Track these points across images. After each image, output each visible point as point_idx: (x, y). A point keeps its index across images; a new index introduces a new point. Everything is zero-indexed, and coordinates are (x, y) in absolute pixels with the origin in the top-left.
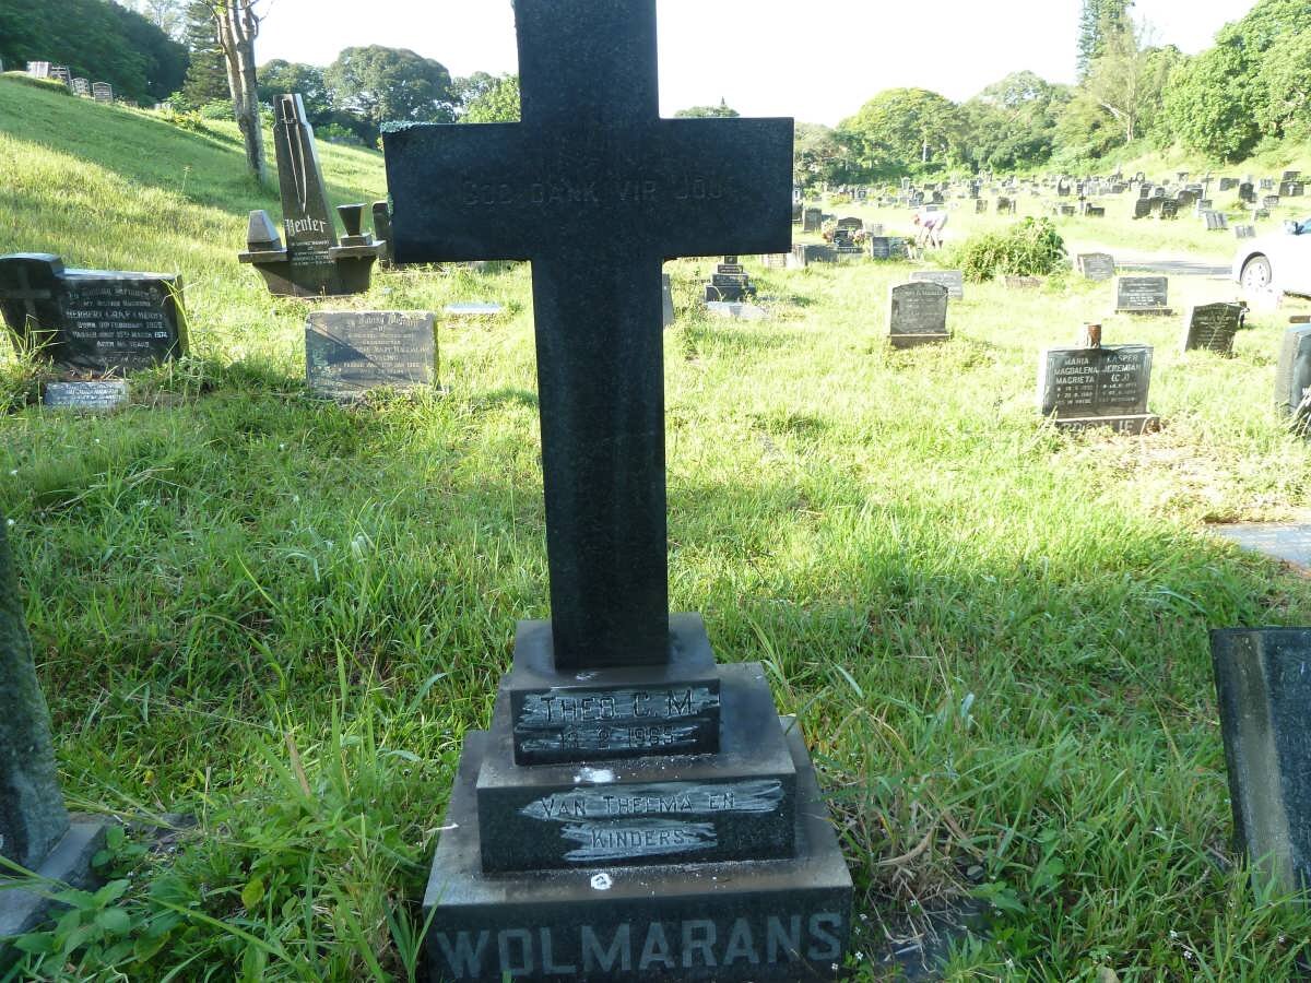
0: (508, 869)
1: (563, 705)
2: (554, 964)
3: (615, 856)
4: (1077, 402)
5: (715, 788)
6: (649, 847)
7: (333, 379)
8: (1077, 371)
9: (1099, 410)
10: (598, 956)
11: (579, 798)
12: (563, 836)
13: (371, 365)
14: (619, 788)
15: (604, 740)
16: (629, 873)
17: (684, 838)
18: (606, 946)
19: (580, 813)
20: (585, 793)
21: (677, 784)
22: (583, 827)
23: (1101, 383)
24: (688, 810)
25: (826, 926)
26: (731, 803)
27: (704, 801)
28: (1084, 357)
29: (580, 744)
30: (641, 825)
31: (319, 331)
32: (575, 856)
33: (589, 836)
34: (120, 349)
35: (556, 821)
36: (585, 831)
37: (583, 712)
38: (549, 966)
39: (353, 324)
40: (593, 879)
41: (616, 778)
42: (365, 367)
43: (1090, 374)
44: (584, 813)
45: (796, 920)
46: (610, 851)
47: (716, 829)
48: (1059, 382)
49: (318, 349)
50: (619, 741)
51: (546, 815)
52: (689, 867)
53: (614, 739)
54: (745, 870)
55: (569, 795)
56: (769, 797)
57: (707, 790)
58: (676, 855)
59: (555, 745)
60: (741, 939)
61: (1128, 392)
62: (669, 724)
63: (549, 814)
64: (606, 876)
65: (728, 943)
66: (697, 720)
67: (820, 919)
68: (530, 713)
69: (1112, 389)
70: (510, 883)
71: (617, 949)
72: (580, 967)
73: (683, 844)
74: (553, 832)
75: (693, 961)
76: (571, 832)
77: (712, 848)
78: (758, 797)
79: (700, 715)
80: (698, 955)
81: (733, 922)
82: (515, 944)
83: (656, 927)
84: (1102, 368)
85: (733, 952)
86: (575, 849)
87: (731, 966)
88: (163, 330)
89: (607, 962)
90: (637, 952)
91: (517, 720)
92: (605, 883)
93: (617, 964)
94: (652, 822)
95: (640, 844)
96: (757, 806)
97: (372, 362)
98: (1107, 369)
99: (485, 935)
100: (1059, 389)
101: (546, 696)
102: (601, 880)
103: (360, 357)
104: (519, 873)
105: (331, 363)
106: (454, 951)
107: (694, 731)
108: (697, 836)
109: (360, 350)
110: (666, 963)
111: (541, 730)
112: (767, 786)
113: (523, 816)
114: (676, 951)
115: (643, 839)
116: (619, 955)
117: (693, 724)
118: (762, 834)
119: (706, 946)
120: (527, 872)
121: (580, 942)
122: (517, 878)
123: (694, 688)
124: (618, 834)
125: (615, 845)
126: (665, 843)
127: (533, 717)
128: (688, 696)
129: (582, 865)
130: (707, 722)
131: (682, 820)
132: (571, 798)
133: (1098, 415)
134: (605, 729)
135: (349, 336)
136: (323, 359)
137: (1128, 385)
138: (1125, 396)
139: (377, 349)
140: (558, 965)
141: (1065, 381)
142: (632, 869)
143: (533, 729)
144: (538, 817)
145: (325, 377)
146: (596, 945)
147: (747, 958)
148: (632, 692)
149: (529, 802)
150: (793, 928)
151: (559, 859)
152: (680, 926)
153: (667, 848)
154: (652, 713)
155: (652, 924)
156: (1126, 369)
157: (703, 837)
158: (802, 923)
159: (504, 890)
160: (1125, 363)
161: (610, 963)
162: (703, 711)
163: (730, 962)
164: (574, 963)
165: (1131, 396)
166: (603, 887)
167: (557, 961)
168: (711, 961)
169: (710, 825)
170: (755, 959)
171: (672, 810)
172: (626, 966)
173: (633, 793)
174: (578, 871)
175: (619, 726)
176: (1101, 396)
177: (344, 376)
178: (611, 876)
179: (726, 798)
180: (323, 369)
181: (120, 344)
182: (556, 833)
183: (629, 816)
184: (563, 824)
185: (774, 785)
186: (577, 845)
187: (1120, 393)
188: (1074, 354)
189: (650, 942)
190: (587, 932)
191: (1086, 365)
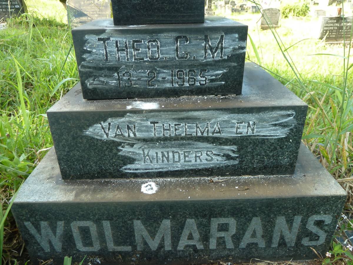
0: (81, 177)
1: (117, 46)
2: (114, 245)
3: (161, 170)
4: (330, 36)
5: (241, 116)
6: (186, 163)
7: (77, 23)
8: (332, 25)
9: (337, 40)
10: (147, 241)
11: (130, 122)
12: (120, 153)
13: (89, 18)
14: (163, 115)
15: (151, 79)
16: (170, 182)
17: (214, 157)
18: (153, 235)
19: (132, 135)
20: (135, 118)
21: (210, 112)
22: (135, 146)
23: (339, 29)
24: (218, 135)
25: (319, 224)
26: (253, 130)
27: (232, 127)
28: (335, 20)
29: (133, 82)
30: (180, 146)
31: (71, 6)
32: (130, 169)
33: (139, 154)
34: (4, 12)
35: (113, 142)
36: (137, 150)
37: (134, 53)
38: (111, 246)
39: (83, 3)
40: (143, 186)
41: (161, 107)
42: (87, 19)
43: (336, 26)
44: (135, 135)
45: (298, 219)
46: (156, 166)
47: (239, 150)
48: (325, 29)
49: (71, 12)
50: (164, 80)
51: (105, 136)
52: (216, 179)
53: (160, 79)
54: (259, 181)
55: (123, 119)
56: (283, 126)
57: (234, 118)
58: (207, 170)
59: (113, 83)
60: (254, 232)
61: (348, 33)
62: (204, 67)
63: (107, 134)
64: (153, 184)
65: (244, 234)
66: (226, 64)
67: (316, 219)
68: (90, 52)
69: (343, 32)
70: (80, 187)
71: (161, 236)
72: (134, 247)
73: (212, 162)
74: (111, 150)
75: (217, 246)
76: (126, 150)
77: (234, 166)
78: (275, 125)
79: (230, 59)
80: (221, 242)
81: (250, 220)
82: (85, 232)
83: (191, 222)
84: (341, 24)
85: (247, 239)
86: (130, 163)
87: (243, 249)
88: (18, 5)
89: (154, 245)
90: (176, 239)
91: (80, 59)
92: (152, 189)
93: (161, 246)
94: (189, 144)
95: (179, 160)
96: (272, 133)
97: (90, 17)
98: (342, 24)
99: (61, 224)
100: (325, 31)
101: (102, 36)
102: (149, 187)
103: (85, 15)
104: (89, 181)
105: (76, 17)
106: (40, 234)
107: (223, 74)
108: (223, 156)
109: (85, 13)
110: (197, 246)
111: (101, 69)
112: (283, 116)
113: (87, 137)
114: (205, 238)
115: (182, 157)
116: (163, 240)
117: (224, 68)
118: (273, 156)
119: (227, 236)
120: (95, 180)
121: (133, 231)
122: (87, 183)
123: (226, 34)
124: (162, 152)
125: (160, 161)
126: (198, 160)
127: (94, 56)
128: (221, 41)
129: (136, 176)
130: (234, 67)
131: (213, 143)
132: (124, 122)
133: (337, 41)
134: (153, 70)
135: (82, 8)
136: (73, 16)
137: (349, 30)
138: (346, 34)
139: (91, 13)
140: (119, 245)
141: (327, 28)
142: (173, 180)
143: (95, 68)
144: (99, 138)
145: (74, 23)
146: (145, 233)
147: (256, 244)
148: (175, 35)
149: (90, 125)
150: (294, 224)
151: (118, 171)
152: (209, 222)
153: (200, 165)
154: (191, 57)
155: (188, 220)
156: (349, 24)
157: (228, 157)
158: (302, 222)
159: (74, 193)
160: (348, 22)
161: (157, 245)
162: (232, 56)
163: (244, 246)
164: (130, 245)
165: (349, 34)
166: (150, 192)
167: (117, 243)
168: (230, 245)
169: (234, 148)
170: (262, 244)
171: (205, 134)
172: (168, 247)
173: (174, 119)
174: (133, 180)
175: (164, 67)
176: (339, 34)
177: (80, 22)
178: (157, 184)
179: (249, 126)
180: (73, 20)
181: (4, 10)
182: (114, 151)
183: (170, 139)
184: (120, 144)
185: (289, 115)
186: (132, 161)
187: (345, 33)
188: (331, 19)
189: (186, 233)
190: (138, 225)
191: (335, 23)
